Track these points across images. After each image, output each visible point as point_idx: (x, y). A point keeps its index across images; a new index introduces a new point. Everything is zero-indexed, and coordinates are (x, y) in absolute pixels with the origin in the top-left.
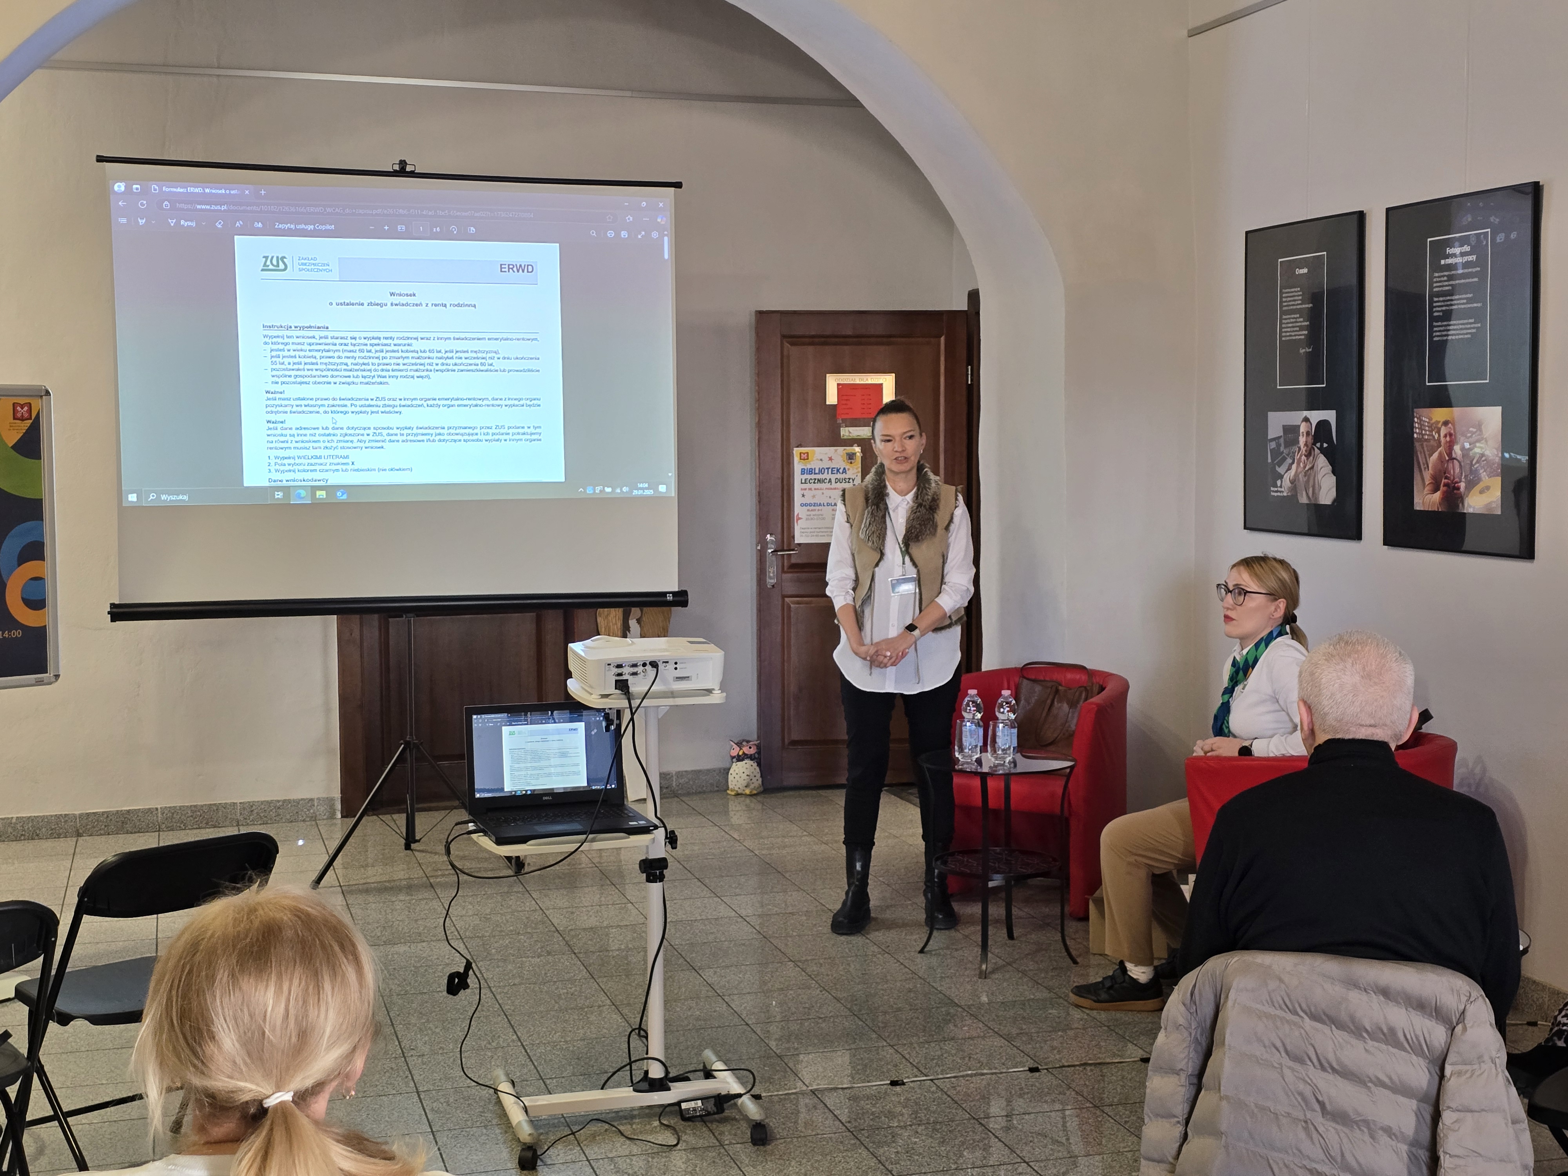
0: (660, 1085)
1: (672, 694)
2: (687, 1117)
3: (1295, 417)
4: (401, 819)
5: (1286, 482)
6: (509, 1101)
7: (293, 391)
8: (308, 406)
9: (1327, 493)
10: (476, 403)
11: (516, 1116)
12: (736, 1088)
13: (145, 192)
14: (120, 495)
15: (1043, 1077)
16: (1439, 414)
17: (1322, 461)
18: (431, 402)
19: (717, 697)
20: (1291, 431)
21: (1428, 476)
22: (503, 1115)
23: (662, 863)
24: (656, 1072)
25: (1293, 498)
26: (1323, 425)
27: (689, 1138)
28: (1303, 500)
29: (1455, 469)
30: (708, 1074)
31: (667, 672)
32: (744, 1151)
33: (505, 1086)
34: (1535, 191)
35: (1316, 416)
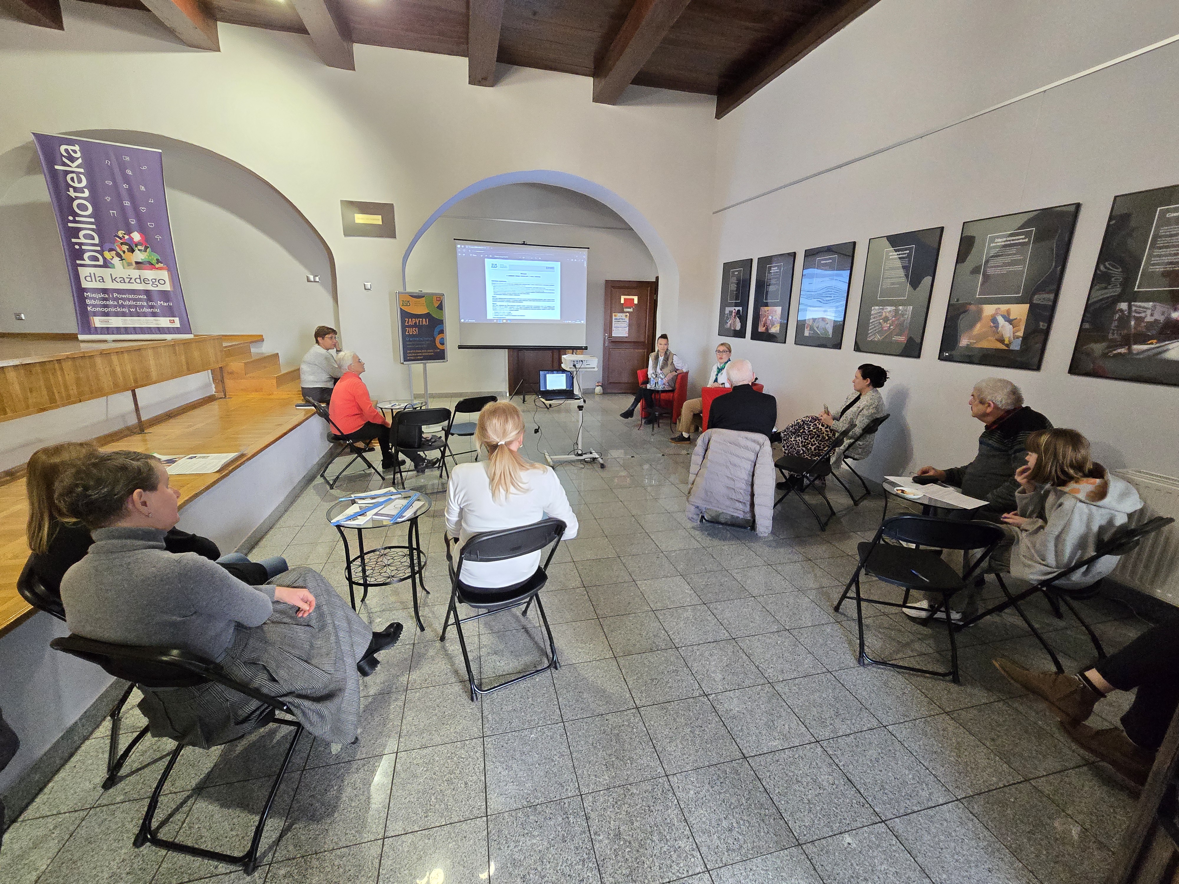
0: (581, 455)
1: (586, 368)
2: (586, 462)
3: (732, 309)
4: (522, 397)
5: (729, 325)
6: (547, 457)
7: (498, 297)
8: (502, 300)
9: (738, 327)
10: (540, 300)
11: (549, 460)
12: (597, 456)
13: (465, 247)
14: (460, 320)
15: (666, 457)
16: (766, 308)
17: (738, 319)
18: (530, 300)
19: (596, 369)
20: (731, 312)
21: (762, 323)
22: (546, 460)
23: (583, 407)
24: (580, 452)
25: (730, 328)
26: (739, 311)
27: (587, 466)
28: (733, 329)
29: (768, 322)
30: (591, 453)
31: (585, 363)
32: (599, 469)
33: (546, 454)
34: (795, 253)
35: (737, 308)
